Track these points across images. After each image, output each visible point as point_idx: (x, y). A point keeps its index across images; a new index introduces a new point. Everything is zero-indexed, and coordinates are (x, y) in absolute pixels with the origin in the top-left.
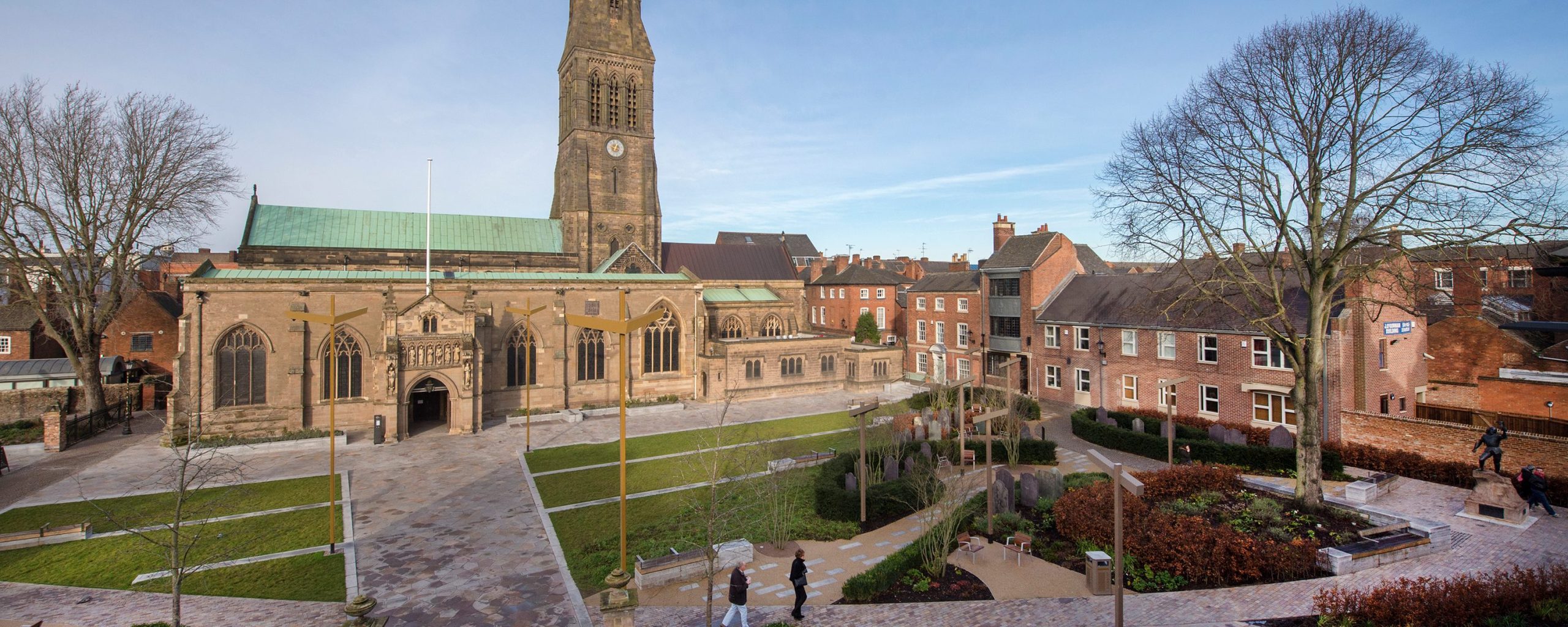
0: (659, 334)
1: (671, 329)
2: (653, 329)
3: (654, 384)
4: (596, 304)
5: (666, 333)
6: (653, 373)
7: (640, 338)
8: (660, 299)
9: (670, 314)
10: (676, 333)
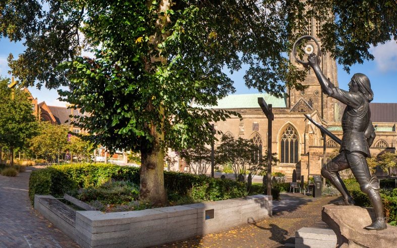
0: (288, 142)
1: (294, 140)
2: (285, 140)
3: (284, 169)
4: (257, 125)
5: (292, 142)
6: (285, 164)
7: (278, 144)
8: (287, 123)
9: (294, 132)
10: (297, 143)
